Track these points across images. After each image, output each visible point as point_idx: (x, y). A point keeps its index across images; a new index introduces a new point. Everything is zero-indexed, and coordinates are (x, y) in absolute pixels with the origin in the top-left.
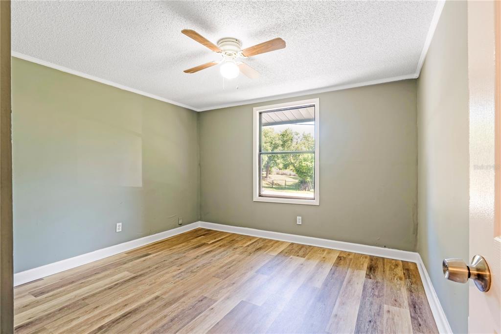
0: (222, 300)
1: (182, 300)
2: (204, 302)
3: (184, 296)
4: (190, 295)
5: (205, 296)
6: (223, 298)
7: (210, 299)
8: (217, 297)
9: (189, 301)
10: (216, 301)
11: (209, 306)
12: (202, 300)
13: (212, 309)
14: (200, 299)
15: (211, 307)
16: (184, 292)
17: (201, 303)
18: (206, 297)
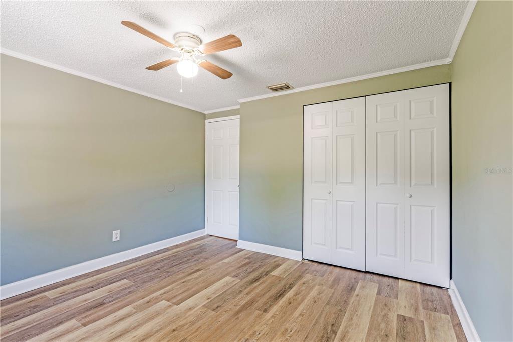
0: (198, 306)
1: (238, 308)
2: (216, 306)
3: (238, 313)
4: (231, 313)
5: (214, 312)
6: (196, 309)
7: (209, 309)
8: (203, 310)
9: (231, 307)
10: (204, 306)
11: (211, 301)
12: (218, 307)
13: (208, 299)
14: (219, 308)
15: (209, 300)
16: (238, 318)
17: (219, 304)
18: (214, 310)
